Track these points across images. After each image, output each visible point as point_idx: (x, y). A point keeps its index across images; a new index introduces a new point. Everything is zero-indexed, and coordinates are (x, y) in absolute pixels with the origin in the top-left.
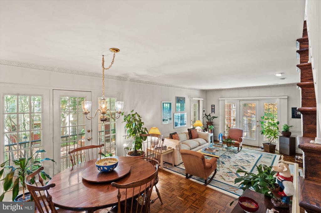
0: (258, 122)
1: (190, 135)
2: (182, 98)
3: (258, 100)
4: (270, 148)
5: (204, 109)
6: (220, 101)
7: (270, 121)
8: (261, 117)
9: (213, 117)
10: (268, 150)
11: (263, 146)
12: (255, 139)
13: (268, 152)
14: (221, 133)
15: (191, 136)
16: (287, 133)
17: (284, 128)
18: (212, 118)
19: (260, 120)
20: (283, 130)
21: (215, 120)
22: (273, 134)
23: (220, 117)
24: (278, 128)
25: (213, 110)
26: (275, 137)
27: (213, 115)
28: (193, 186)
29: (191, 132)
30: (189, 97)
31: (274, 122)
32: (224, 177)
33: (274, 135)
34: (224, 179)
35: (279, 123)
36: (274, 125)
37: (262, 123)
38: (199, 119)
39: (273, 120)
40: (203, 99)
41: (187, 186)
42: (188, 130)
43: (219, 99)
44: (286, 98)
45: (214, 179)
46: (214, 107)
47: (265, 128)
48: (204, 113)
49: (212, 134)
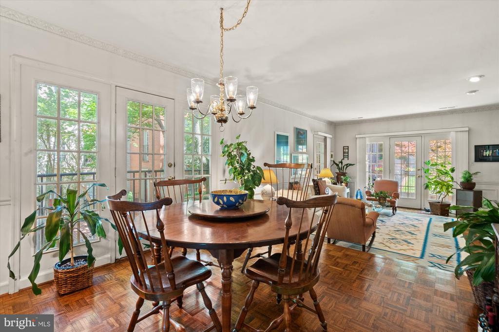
0: (420, 171)
1: (317, 189)
2: (302, 130)
3: (420, 135)
4: (441, 209)
5: (333, 153)
6: (358, 140)
7: (440, 167)
8: (424, 163)
9: (347, 164)
10: (439, 212)
11: (428, 207)
12: (414, 198)
13: (438, 215)
14: (359, 190)
15: (319, 190)
16: (468, 184)
17: (464, 177)
18: (345, 167)
19: (423, 166)
20: (462, 180)
21: (349, 170)
22: (444, 188)
23: (358, 164)
24: (452, 178)
25: (346, 154)
26: (448, 192)
27: (345, 162)
28: (348, 253)
29: (317, 184)
30: (312, 131)
31: (446, 169)
32: (388, 244)
33: (447, 189)
34: (389, 247)
35: (454, 170)
36: (446, 173)
37: (426, 171)
38: (325, 167)
39: (445, 167)
40: (331, 136)
41: (338, 253)
42: (314, 180)
43: (357, 136)
44: (466, 131)
45: (372, 247)
46: (347, 150)
47: (432, 179)
48: (333, 159)
49: (348, 190)
